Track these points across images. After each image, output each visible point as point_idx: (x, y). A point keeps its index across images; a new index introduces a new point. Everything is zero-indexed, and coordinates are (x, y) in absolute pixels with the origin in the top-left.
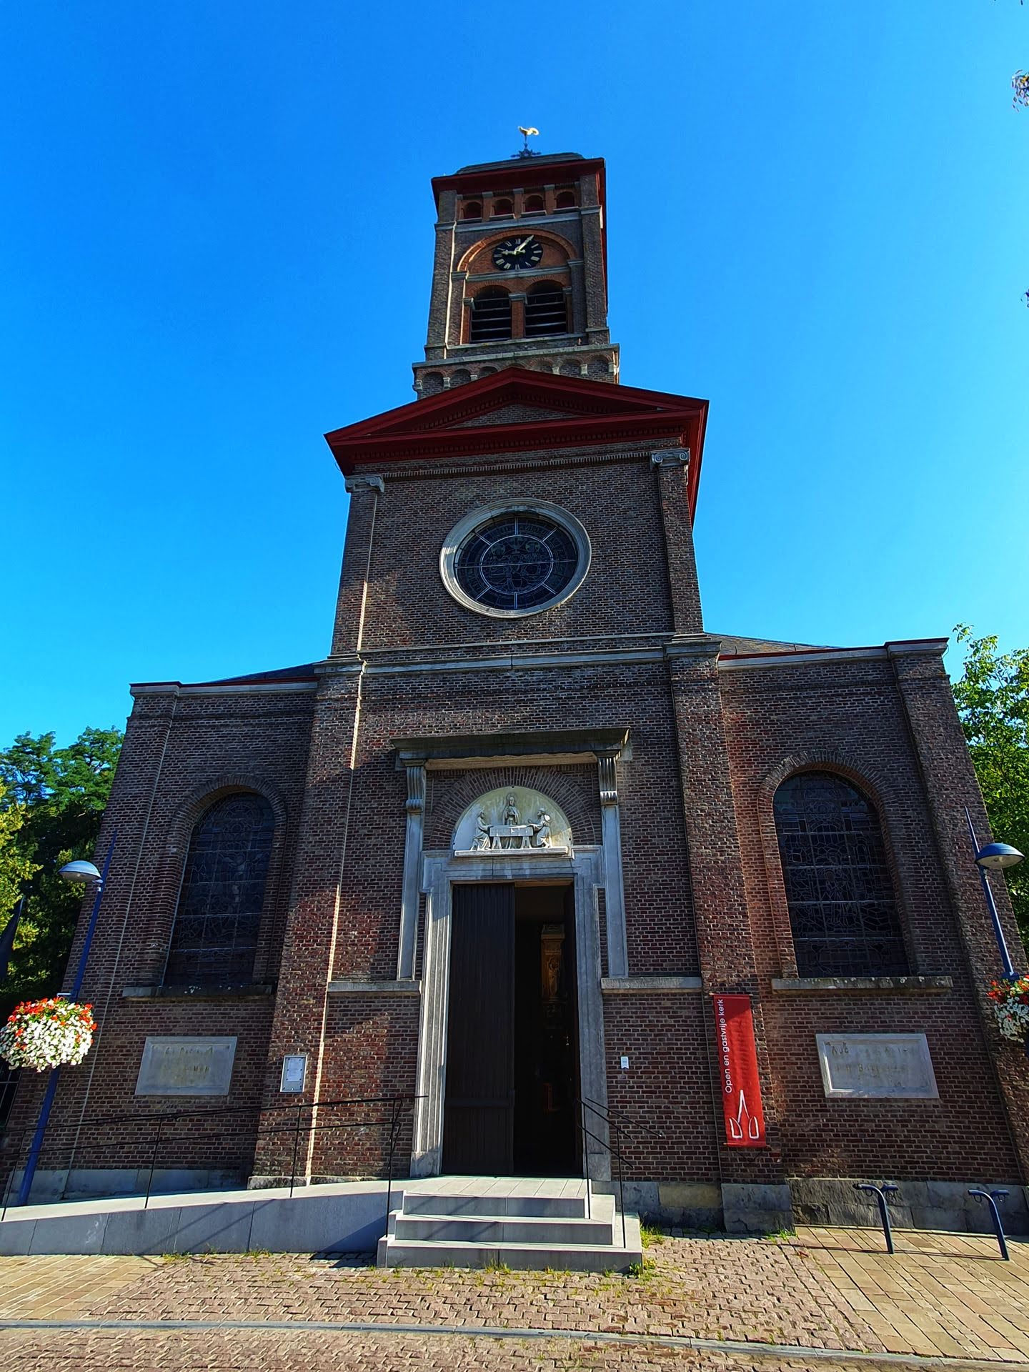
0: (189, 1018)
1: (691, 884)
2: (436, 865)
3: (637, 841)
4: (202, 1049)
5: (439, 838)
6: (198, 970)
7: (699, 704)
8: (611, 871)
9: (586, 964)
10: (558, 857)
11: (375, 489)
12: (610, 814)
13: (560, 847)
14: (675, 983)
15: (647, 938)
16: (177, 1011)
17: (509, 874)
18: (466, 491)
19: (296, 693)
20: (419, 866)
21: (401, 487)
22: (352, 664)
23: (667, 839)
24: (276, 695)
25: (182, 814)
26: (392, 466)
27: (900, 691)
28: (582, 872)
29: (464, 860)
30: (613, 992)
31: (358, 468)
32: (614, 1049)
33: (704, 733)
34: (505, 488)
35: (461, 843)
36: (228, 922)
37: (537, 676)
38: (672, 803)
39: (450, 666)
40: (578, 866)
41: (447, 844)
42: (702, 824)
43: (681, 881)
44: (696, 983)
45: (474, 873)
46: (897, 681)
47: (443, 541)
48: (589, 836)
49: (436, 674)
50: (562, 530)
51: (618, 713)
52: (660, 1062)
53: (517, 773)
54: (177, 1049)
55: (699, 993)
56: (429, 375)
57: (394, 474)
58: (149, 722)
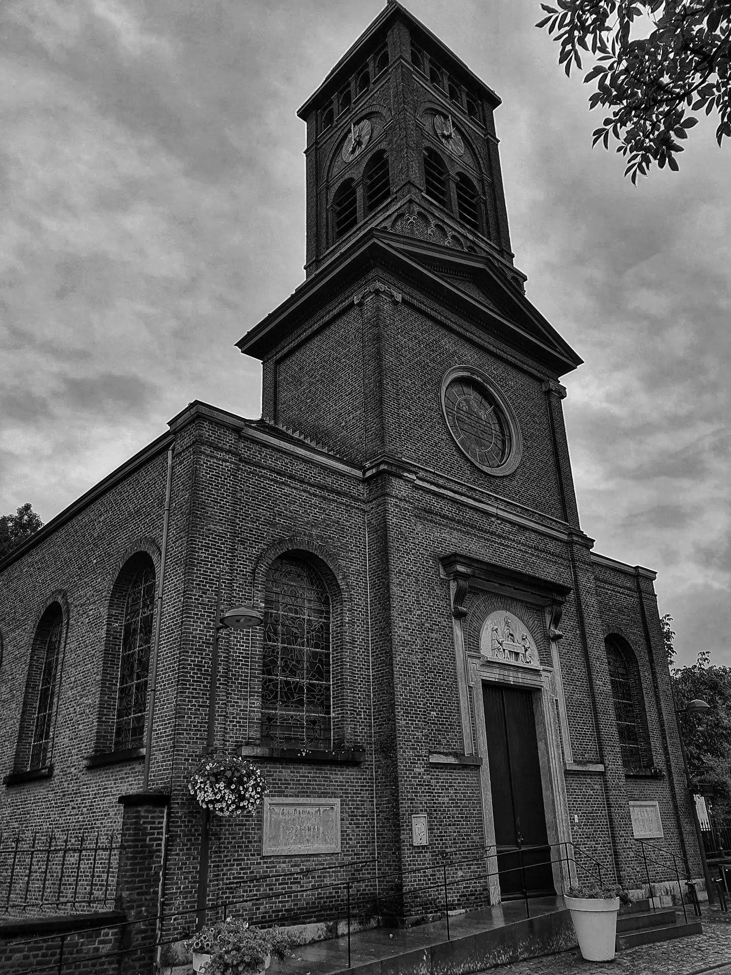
0: (297, 780)
1: (594, 703)
2: (474, 664)
3: (567, 669)
4: (313, 810)
5: (473, 643)
6: (278, 733)
7: (586, 581)
8: (559, 688)
9: (554, 752)
10: (536, 672)
11: (396, 303)
12: (554, 646)
13: (535, 664)
14: (592, 768)
15: (577, 737)
16: (286, 773)
17: (512, 680)
18: (448, 343)
19: (342, 474)
20: (466, 663)
21: (406, 311)
22: (410, 472)
23: (579, 671)
24: (325, 468)
25: (263, 568)
26: (407, 290)
27: (641, 598)
28: (546, 686)
29: (490, 664)
30: (568, 773)
31: (381, 273)
32: (571, 810)
33: (590, 602)
34: (470, 356)
35: (486, 649)
36: (299, 688)
37: (508, 527)
38: (579, 646)
39: (463, 499)
40: (544, 681)
41: (477, 648)
42: (596, 664)
43: (587, 701)
44: (600, 768)
45: (494, 675)
46: (639, 590)
47: (440, 382)
48: (546, 660)
49: (454, 501)
50: (497, 411)
51: (549, 572)
52: (589, 819)
53: (507, 601)
54: (291, 810)
55: (602, 774)
56: (419, 214)
57: (407, 297)
58: (219, 455)
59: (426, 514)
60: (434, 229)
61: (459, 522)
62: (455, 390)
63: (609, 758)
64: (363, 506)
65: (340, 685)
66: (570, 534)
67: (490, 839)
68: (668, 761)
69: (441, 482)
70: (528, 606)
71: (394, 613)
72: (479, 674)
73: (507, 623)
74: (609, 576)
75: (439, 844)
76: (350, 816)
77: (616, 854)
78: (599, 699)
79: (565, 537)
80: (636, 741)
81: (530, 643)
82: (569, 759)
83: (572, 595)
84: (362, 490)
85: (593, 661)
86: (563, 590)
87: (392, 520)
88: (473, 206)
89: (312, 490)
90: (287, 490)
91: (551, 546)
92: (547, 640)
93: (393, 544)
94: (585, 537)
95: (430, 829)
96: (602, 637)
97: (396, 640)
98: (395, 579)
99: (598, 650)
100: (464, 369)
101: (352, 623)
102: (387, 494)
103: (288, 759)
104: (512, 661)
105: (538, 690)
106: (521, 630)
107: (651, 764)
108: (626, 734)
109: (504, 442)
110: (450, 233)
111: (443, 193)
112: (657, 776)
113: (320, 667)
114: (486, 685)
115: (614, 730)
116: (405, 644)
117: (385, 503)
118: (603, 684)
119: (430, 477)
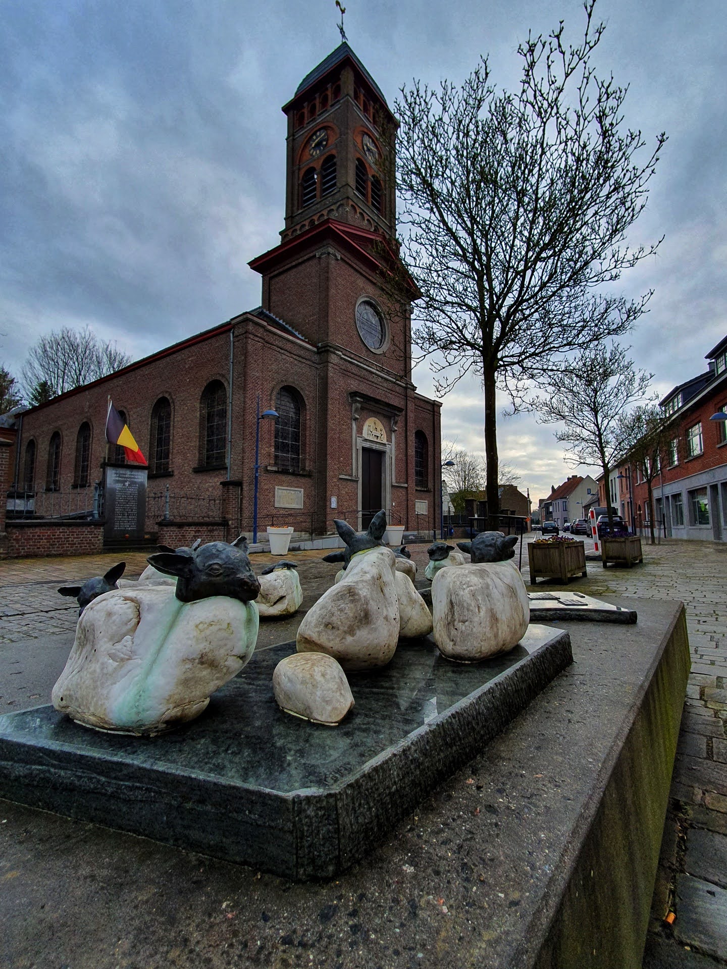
0: (287, 481)
1: (407, 459)
2: (359, 440)
3: (398, 445)
4: (293, 492)
5: (360, 431)
6: (280, 462)
7: (411, 406)
8: (393, 452)
9: (388, 478)
10: (384, 445)
11: (337, 260)
12: (393, 434)
13: (385, 441)
14: (403, 485)
15: (398, 472)
16: (283, 478)
17: (374, 447)
18: (361, 282)
19: (308, 349)
20: (356, 439)
21: (343, 264)
22: (339, 351)
23: (403, 446)
24: (301, 346)
25: (275, 393)
26: (343, 252)
27: (434, 415)
28: (388, 451)
29: (366, 440)
30: (393, 486)
31: (331, 242)
32: (392, 501)
33: (411, 415)
34: (370, 289)
35: (365, 434)
36: (287, 445)
37: (380, 379)
38: (404, 435)
39: (362, 365)
40: (387, 449)
41: (362, 434)
42: (410, 443)
43: (404, 458)
44: (406, 485)
45: (367, 445)
46: (434, 412)
47: (356, 304)
48: (389, 440)
49: (358, 366)
50: (381, 320)
51: (396, 402)
52: (399, 504)
53: (376, 413)
54: (285, 491)
55: (406, 488)
56: (352, 206)
57: (343, 256)
58: (256, 339)
59: (345, 373)
60: (358, 215)
61: (359, 376)
62: (362, 307)
63: (410, 482)
64: (317, 366)
65: (304, 444)
66: (407, 384)
67: (360, 508)
68: (434, 486)
69: (352, 356)
70: (385, 416)
71: (329, 416)
72: (360, 444)
73: (375, 423)
74: (422, 404)
75: (340, 508)
76: (307, 496)
77: (408, 518)
78: (409, 458)
79: (404, 385)
80: (422, 477)
81: (384, 432)
82: (394, 481)
83: (404, 412)
84: (316, 358)
85: (409, 441)
86: (400, 410)
87: (330, 374)
88: (379, 196)
89: (295, 357)
90: (284, 357)
91: (397, 389)
92: (390, 431)
93: (330, 386)
94: (413, 386)
95: (338, 502)
96: (414, 431)
97: (329, 428)
98: (330, 402)
99: (412, 438)
100: (367, 297)
101: (310, 419)
102: (328, 362)
103: (285, 472)
104: (375, 440)
105: (384, 452)
106: (380, 426)
107: (427, 487)
108: (418, 473)
109: (382, 336)
110: (366, 217)
111: (364, 188)
112: (428, 491)
113: (296, 437)
114: (364, 449)
115: (414, 471)
116: (333, 430)
117: (327, 366)
118: (412, 452)
119: (348, 354)
